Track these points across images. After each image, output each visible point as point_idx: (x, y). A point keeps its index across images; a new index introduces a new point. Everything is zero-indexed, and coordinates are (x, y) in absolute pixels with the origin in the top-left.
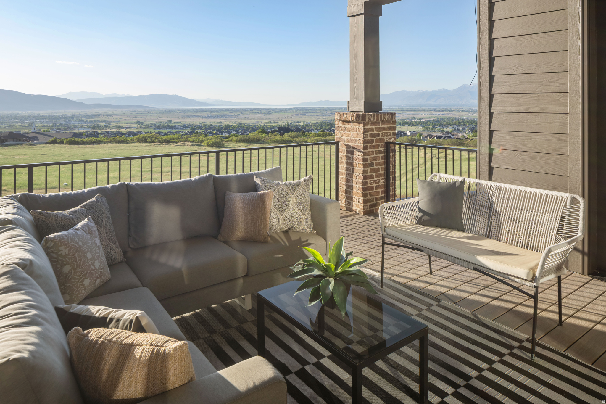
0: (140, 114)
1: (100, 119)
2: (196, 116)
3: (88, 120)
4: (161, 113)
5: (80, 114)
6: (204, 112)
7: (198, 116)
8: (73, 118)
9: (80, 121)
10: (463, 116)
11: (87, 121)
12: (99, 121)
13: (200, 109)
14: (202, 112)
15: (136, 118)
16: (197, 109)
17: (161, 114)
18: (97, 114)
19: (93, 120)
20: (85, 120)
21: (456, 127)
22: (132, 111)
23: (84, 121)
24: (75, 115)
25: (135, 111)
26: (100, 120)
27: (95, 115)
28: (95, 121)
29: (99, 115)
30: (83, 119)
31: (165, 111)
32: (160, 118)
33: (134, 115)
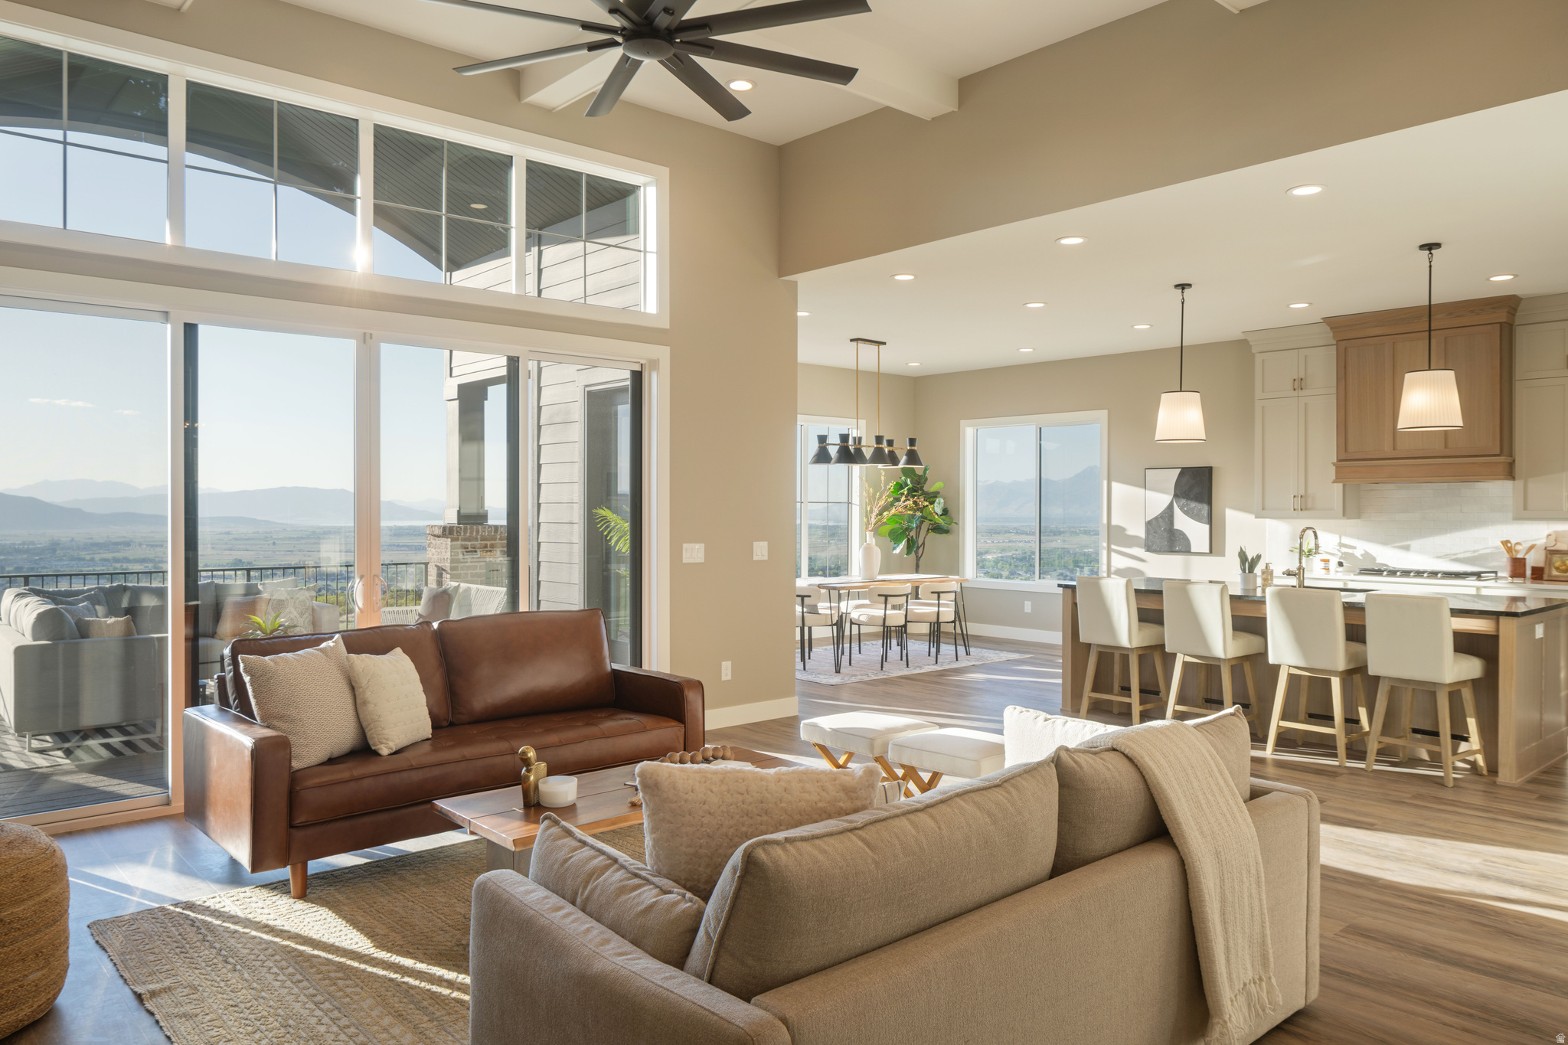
0: (243, 539)
1: (130, 553)
2: (398, 546)
3: (97, 557)
4: (302, 538)
5: (73, 540)
6: (419, 535)
7: (404, 546)
8: (54, 550)
9: (72, 559)
10: (1086, 546)
11: (92, 560)
12: (127, 560)
13: (410, 528)
14: (415, 535)
15: (232, 552)
16: (400, 528)
17: (303, 541)
18: (122, 540)
19: (109, 556)
20: (88, 557)
21: (1068, 574)
22: (221, 534)
23: (83, 559)
24: (58, 544)
25: (228, 533)
26: (131, 558)
27: (117, 544)
28: (117, 560)
29: (127, 544)
30: (83, 554)
31: (314, 533)
32: (300, 550)
33: (226, 544)
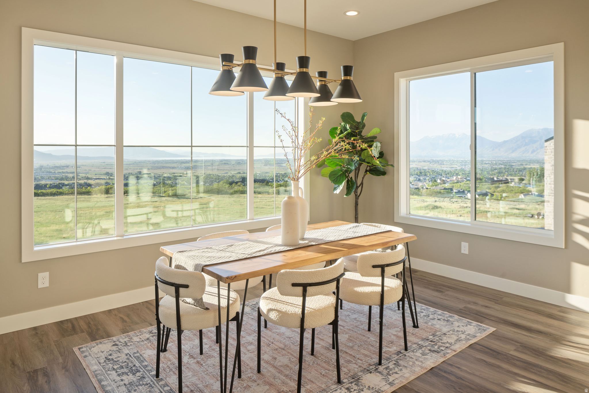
0: (110, 165)
1: (68, 170)
2: (166, 167)
3: (56, 171)
4: (131, 164)
5: (48, 165)
6: (174, 163)
7: (168, 167)
8: (41, 169)
9: (48, 172)
10: (424, 166)
11: (55, 172)
12: (67, 173)
13: (170, 160)
14: (172, 163)
15: (105, 170)
16: (168, 160)
17: (131, 165)
18: (65, 165)
19: (61, 171)
20: (53, 172)
21: (418, 177)
22: (102, 163)
23: (51, 172)
24: (43, 167)
25: (104, 162)
26: (69, 172)
27: (63, 166)
28: (63, 173)
29: (67, 167)
30: (51, 170)
31: (135, 162)
32: (130, 169)
33: (103, 166)
